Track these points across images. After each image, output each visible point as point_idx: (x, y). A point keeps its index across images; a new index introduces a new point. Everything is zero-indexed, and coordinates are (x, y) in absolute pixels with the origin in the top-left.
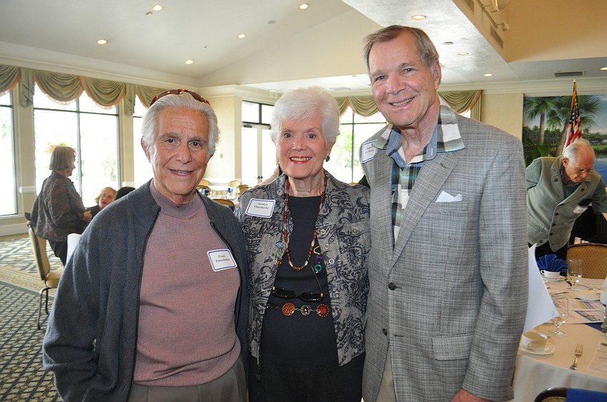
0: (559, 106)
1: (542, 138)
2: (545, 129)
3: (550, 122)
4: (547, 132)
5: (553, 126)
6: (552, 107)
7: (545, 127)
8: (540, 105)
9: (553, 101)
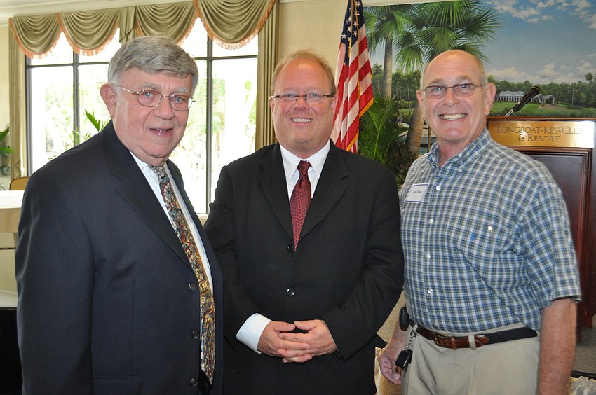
0: (418, 23)
1: (389, 90)
2: (394, 71)
3: (403, 56)
4: (397, 76)
5: (408, 65)
6: (405, 26)
7: (394, 67)
8: (384, 22)
9: (408, 14)
